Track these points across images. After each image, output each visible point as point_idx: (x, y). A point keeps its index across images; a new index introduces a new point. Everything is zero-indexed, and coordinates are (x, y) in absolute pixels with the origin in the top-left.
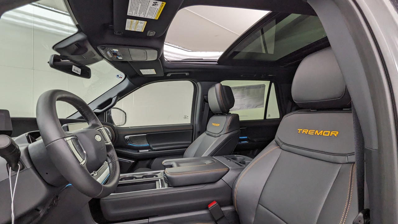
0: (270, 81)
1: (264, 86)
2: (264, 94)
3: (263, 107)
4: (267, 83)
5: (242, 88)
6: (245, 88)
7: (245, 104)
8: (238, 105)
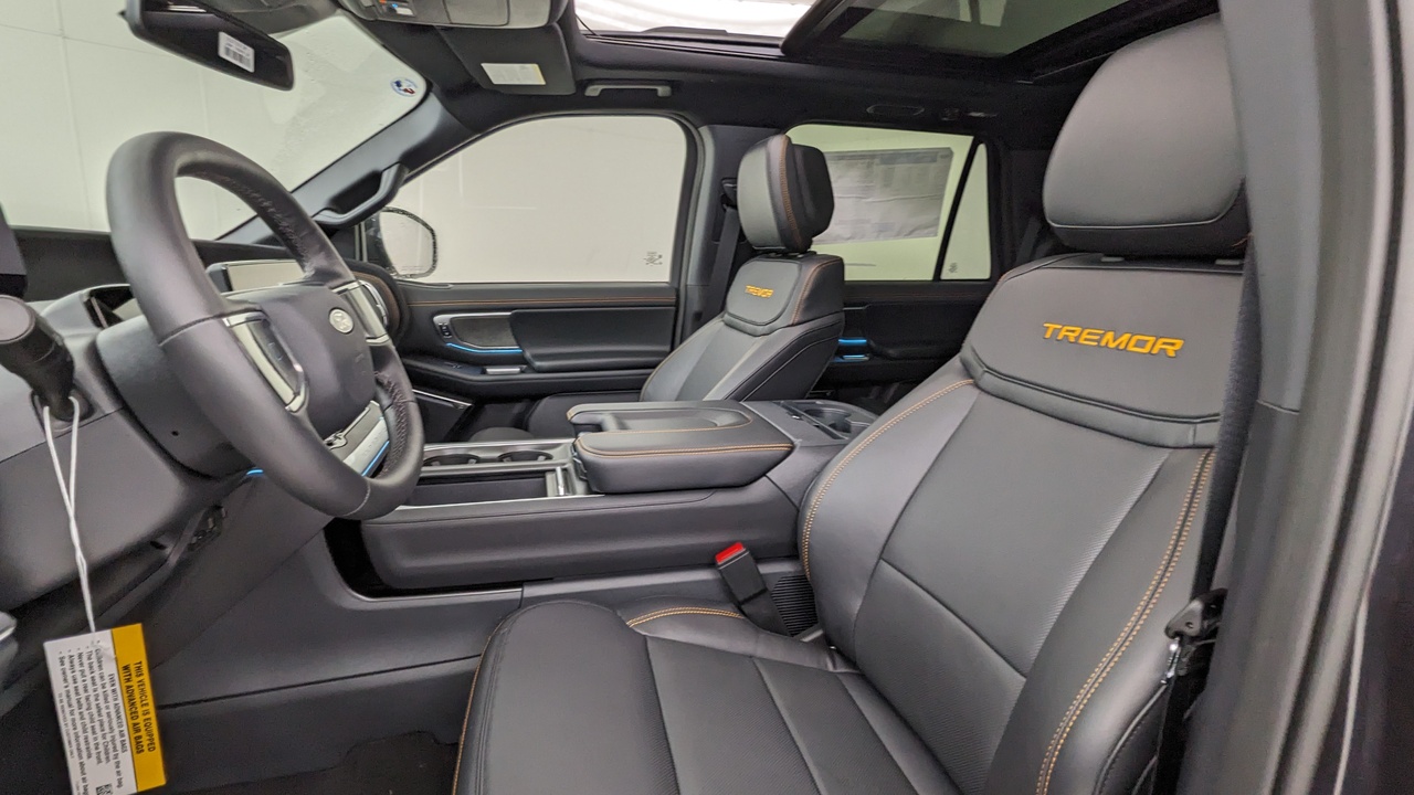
1: (948, 154)
2: (943, 187)
3: (936, 235)
4: (959, 144)
5: (867, 161)
6: (877, 161)
7: (868, 222)
8: (844, 223)
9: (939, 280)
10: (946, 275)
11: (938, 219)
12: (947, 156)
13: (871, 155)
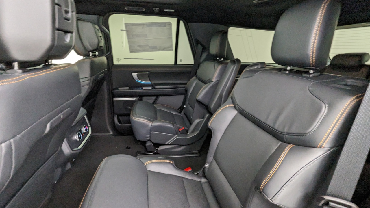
0: (177, 18)
2: (171, 34)
3: (172, 50)
5: (141, 26)
6: (145, 26)
7: (148, 46)
8: (140, 46)
9: (177, 64)
10: (179, 63)
11: (172, 45)
12: (170, 25)
13: (143, 24)
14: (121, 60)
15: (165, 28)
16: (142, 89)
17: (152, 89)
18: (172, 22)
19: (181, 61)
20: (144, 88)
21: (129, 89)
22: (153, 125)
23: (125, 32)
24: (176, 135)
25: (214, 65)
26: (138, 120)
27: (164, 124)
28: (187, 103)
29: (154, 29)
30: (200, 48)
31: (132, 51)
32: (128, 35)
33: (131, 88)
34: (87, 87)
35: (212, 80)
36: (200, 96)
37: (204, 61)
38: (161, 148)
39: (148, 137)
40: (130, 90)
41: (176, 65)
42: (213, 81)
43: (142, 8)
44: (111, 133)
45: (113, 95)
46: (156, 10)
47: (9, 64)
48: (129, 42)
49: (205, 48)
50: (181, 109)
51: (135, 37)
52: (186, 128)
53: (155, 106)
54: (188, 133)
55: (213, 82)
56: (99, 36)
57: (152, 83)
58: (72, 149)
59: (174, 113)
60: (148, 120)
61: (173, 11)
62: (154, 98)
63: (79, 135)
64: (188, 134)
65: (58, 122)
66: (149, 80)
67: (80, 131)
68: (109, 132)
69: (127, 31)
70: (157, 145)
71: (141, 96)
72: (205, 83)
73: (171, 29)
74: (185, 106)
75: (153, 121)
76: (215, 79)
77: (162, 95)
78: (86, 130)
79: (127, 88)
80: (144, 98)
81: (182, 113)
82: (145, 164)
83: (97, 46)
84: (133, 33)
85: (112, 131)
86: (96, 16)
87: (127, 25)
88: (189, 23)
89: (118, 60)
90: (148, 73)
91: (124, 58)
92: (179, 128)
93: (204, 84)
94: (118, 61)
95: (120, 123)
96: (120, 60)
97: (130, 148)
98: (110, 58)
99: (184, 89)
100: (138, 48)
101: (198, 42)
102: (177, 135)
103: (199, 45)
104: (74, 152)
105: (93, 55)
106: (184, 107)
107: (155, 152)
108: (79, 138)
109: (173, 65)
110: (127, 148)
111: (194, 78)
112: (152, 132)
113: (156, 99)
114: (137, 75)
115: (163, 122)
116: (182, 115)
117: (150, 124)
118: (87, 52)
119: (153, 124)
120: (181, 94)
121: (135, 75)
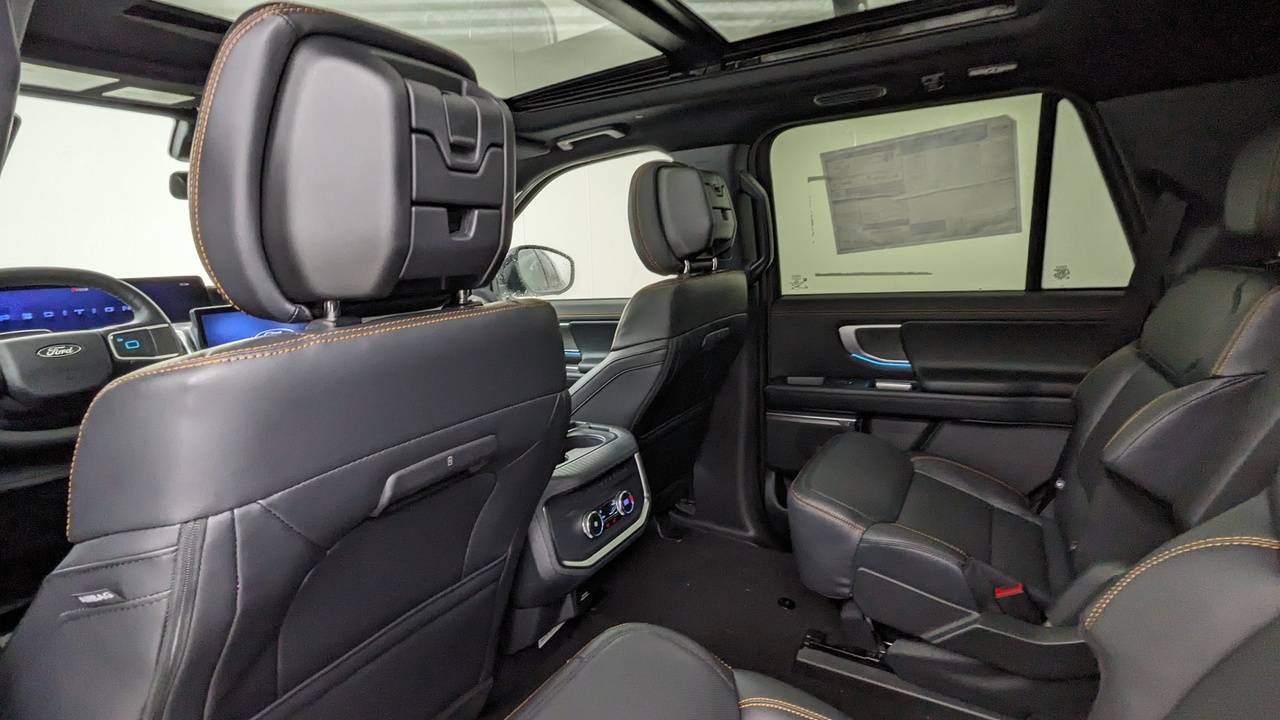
0: (1038, 97)
1: (1008, 126)
2: (1012, 165)
3: (1019, 230)
4: (1024, 110)
5: (882, 154)
6: (897, 151)
7: (907, 222)
8: (874, 226)
9: (1040, 289)
10: (1049, 281)
11: (1016, 209)
12: (1005, 127)
13: (888, 147)
14: (805, 280)
15: (983, 143)
16: (873, 386)
17: (914, 389)
18: (1012, 115)
19: (1062, 273)
20: (879, 384)
21: (824, 385)
22: (868, 541)
23: (822, 184)
24: (976, 615)
25: (1239, 291)
26: (809, 509)
27: (918, 548)
28: (1073, 470)
29: (932, 155)
30: (1171, 208)
31: (844, 246)
32: (831, 192)
33: (831, 379)
34: (657, 369)
35: (1213, 372)
36: (1126, 447)
37: (1194, 269)
38: (900, 648)
39: (845, 586)
40: (827, 387)
41: (1036, 295)
42: (1219, 377)
43: (873, 87)
44: (751, 533)
45: (766, 402)
46: (932, 81)
47: (316, 306)
48: (835, 216)
49: (1204, 209)
50: (1043, 494)
51: (858, 196)
52: (1037, 593)
53: (912, 460)
54: (1045, 619)
55: (1217, 383)
56: (714, 208)
57: (913, 367)
58: (560, 561)
59: (997, 503)
60: (848, 516)
61: (1012, 67)
62: (923, 426)
63: (595, 518)
64: (1048, 624)
65: (432, 476)
66: (904, 354)
67: (607, 508)
68: (743, 527)
69: (828, 179)
70: (884, 632)
71: (867, 416)
72: (1176, 378)
73: (1011, 145)
74: (1060, 484)
75: (868, 525)
76: (1229, 366)
77: (955, 421)
78: (627, 508)
79: (819, 380)
80: (876, 423)
81: (1048, 511)
82: (747, 702)
83: (705, 238)
84: (850, 183)
85: (754, 527)
86: (726, 149)
87: (827, 159)
88: (1100, 104)
89: (796, 282)
90: (899, 326)
91: (817, 275)
92: (996, 585)
93: (1170, 385)
94: (797, 284)
95: (780, 503)
96: (802, 280)
97: (792, 606)
98: (767, 274)
99: (1068, 400)
100: (868, 235)
101: (1154, 183)
102: (979, 612)
103: (1166, 197)
104: (566, 571)
105: (692, 270)
106: (1056, 489)
107: (876, 657)
108: (593, 530)
109: (1021, 294)
110: (782, 602)
111: (1126, 351)
112: (861, 569)
113: (927, 434)
114: (857, 332)
115: (916, 538)
116: (1043, 519)
117: (856, 532)
118: (675, 262)
119: (866, 536)
120: (1052, 423)
121: (848, 332)
